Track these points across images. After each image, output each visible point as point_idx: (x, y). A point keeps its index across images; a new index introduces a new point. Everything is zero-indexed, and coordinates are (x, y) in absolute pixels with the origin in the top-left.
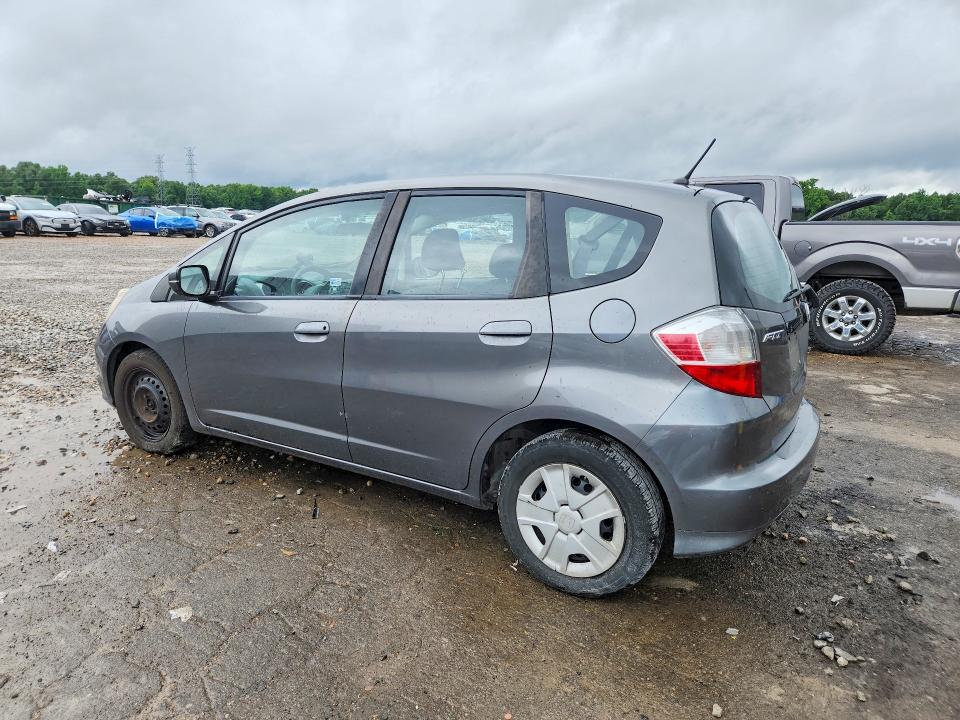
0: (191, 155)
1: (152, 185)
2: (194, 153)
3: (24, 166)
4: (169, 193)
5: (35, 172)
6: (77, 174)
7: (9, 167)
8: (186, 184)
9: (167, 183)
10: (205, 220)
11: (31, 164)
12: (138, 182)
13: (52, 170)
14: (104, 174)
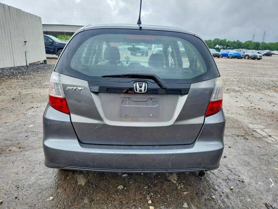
0: (265, 33)
1: (249, 43)
2: (266, 32)
3: (216, 39)
4: (254, 46)
5: (218, 41)
6: (229, 41)
7: (212, 40)
8: (261, 43)
9: (254, 42)
10: (246, 54)
11: (217, 39)
12: (245, 43)
13: (223, 40)
14: (236, 41)
